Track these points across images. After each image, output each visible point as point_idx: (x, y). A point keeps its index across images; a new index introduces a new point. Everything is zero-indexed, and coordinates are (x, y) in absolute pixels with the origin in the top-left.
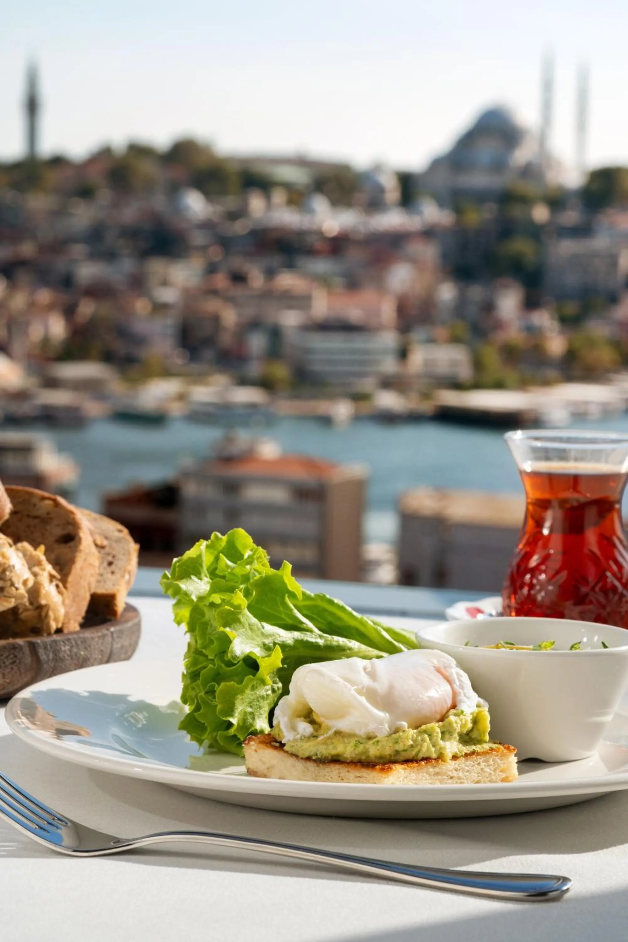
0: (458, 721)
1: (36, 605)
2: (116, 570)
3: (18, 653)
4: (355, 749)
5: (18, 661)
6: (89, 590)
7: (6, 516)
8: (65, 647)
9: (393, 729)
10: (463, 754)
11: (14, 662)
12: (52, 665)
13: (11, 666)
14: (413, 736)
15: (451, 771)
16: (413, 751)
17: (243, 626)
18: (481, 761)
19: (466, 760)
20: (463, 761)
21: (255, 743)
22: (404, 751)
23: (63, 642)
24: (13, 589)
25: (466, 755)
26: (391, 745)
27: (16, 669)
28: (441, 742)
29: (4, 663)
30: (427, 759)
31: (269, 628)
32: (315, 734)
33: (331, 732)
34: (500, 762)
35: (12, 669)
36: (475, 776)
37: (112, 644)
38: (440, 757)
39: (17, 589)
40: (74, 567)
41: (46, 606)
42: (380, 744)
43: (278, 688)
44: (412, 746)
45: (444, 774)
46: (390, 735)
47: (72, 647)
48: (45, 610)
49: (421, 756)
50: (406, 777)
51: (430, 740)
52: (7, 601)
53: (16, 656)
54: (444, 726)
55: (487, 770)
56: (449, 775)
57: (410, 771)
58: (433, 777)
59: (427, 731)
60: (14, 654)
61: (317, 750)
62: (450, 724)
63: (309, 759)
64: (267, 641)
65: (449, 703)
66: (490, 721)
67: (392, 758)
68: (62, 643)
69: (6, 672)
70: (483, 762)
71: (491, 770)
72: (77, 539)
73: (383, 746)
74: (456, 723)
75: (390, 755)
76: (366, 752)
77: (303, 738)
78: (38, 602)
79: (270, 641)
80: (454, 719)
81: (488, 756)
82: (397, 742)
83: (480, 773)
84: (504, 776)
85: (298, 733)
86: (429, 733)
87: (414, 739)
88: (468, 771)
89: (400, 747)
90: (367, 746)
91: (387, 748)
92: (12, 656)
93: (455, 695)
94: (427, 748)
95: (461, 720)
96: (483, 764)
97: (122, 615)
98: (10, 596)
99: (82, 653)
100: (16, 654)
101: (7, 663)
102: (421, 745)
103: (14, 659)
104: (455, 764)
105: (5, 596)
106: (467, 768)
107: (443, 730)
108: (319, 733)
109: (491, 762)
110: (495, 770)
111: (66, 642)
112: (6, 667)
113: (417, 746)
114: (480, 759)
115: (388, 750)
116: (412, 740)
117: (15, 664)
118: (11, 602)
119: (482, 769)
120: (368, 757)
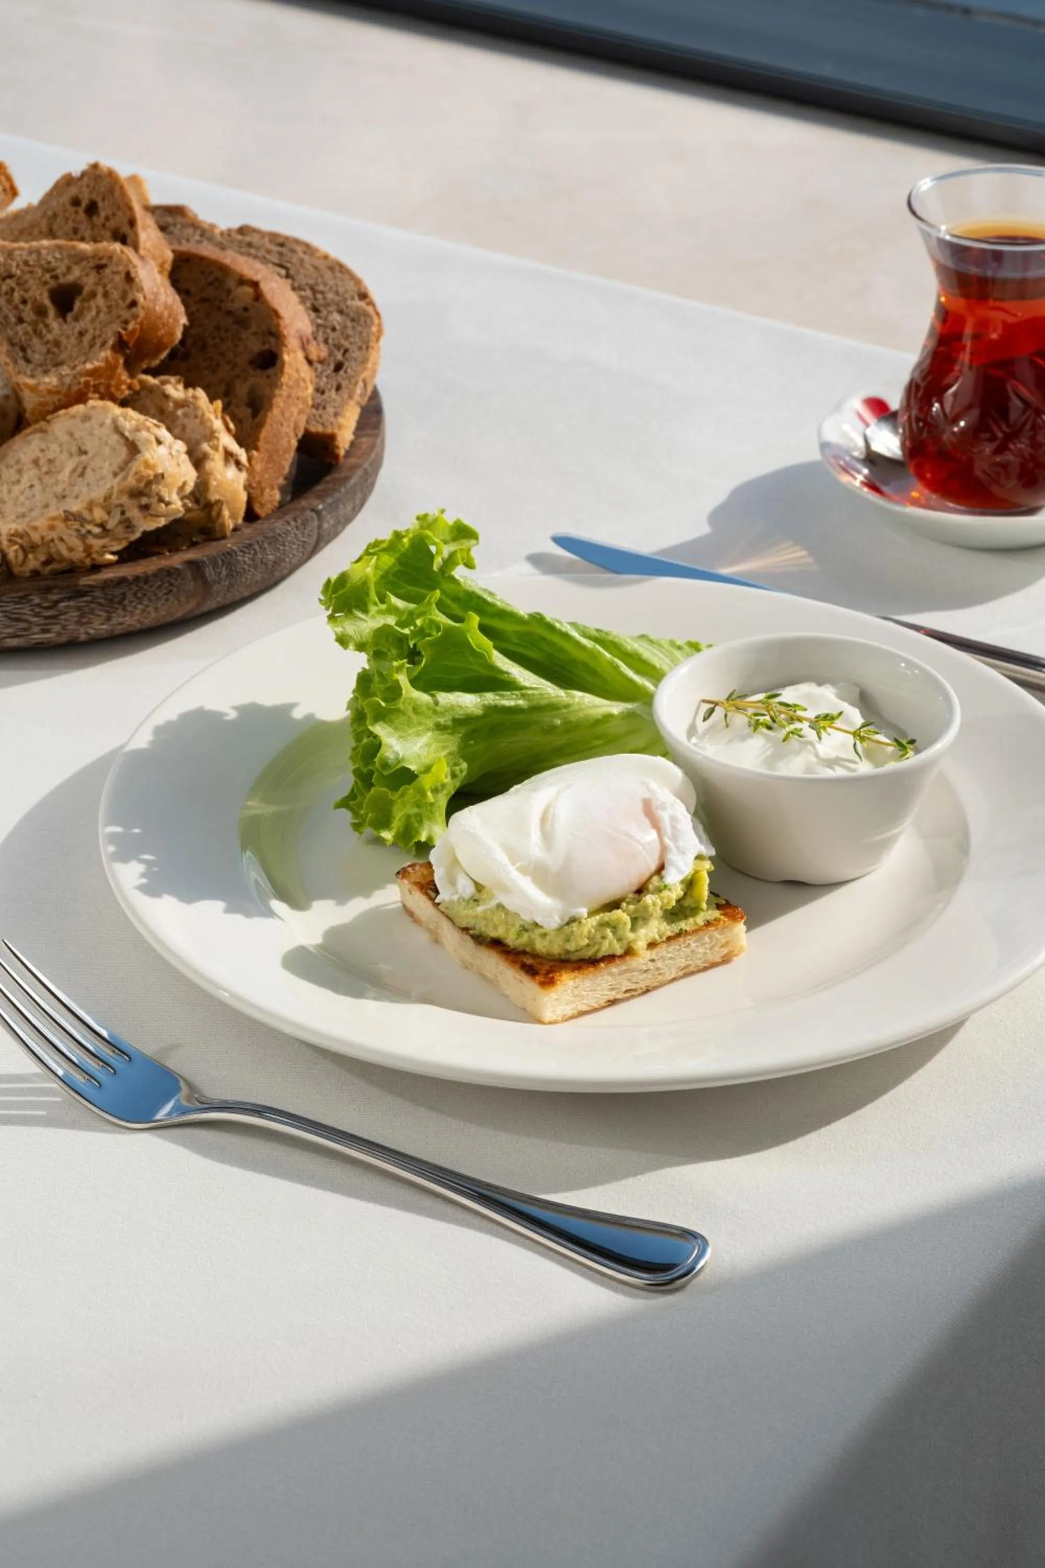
0: (658, 901)
1: (202, 503)
2: (344, 383)
3: (176, 579)
4: (517, 939)
5: (175, 590)
6: (296, 435)
7: (177, 341)
8: (244, 556)
9: (566, 920)
10: (664, 939)
11: (171, 591)
12: (227, 583)
13: (165, 597)
14: (589, 932)
15: (646, 964)
16: (590, 950)
17: (404, 714)
18: (691, 942)
19: (669, 946)
20: (665, 948)
21: (409, 882)
22: (577, 951)
23: (241, 551)
24: (163, 505)
25: (669, 939)
26: (561, 943)
27: (172, 599)
28: (631, 936)
29: (156, 594)
30: (610, 958)
31: (446, 698)
32: (477, 897)
33: (493, 903)
34: (719, 936)
35: (167, 600)
36: (681, 962)
37: (320, 527)
38: (629, 952)
39: (168, 504)
40: (269, 414)
41: (218, 502)
42: (548, 937)
43: (461, 771)
44: (588, 945)
45: (633, 971)
46: (560, 929)
47: (256, 553)
48: (216, 509)
49: (600, 955)
50: (576, 987)
51: (614, 933)
52: (154, 521)
53: (171, 584)
54: (636, 910)
55: (701, 950)
56: (642, 970)
57: (584, 978)
58: (617, 978)
59: (610, 922)
60: (169, 582)
61: (475, 924)
62: (646, 907)
63: (465, 930)
64: (442, 720)
65: (653, 866)
66: (709, 885)
67: (563, 957)
68: (239, 553)
69: (159, 605)
70: (694, 942)
71: (706, 948)
72: (278, 362)
73: (551, 941)
74: (654, 904)
75: (560, 955)
76: (531, 942)
77: (461, 900)
78: (206, 498)
79: (446, 719)
80: (652, 899)
81: (701, 933)
82: (568, 941)
83: (688, 956)
84: (725, 952)
85: (456, 892)
86: (613, 925)
87: (592, 935)
88: (671, 958)
89: (571, 947)
90: (533, 936)
91: (556, 946)
92: (166, 585)
93: (664, 849)
94: (610, 945)
95: (662, 899)
96: (693, 945)
97: (348, 454)
98: (158, 514)
99: (271, 557)
100: (172, 581)
101: (160, 595)
102: (600, 944)
103: (171, 588)
104: (651, 954)
105: (151, 515)
106: (670, 955)
107: (634, 916)
108: (482, 897)
109: (707, 939)
110: (712, 948)
111: (246, 550)
112: (159, 599)
113: (595, 944)
114: (691, 941)
115: (555, 947)
116: (588, 938)
117: (171, 594)
118: (160, 522)
119: (693, 951)
120: (534, 949)
